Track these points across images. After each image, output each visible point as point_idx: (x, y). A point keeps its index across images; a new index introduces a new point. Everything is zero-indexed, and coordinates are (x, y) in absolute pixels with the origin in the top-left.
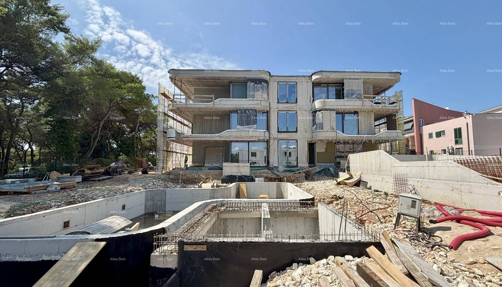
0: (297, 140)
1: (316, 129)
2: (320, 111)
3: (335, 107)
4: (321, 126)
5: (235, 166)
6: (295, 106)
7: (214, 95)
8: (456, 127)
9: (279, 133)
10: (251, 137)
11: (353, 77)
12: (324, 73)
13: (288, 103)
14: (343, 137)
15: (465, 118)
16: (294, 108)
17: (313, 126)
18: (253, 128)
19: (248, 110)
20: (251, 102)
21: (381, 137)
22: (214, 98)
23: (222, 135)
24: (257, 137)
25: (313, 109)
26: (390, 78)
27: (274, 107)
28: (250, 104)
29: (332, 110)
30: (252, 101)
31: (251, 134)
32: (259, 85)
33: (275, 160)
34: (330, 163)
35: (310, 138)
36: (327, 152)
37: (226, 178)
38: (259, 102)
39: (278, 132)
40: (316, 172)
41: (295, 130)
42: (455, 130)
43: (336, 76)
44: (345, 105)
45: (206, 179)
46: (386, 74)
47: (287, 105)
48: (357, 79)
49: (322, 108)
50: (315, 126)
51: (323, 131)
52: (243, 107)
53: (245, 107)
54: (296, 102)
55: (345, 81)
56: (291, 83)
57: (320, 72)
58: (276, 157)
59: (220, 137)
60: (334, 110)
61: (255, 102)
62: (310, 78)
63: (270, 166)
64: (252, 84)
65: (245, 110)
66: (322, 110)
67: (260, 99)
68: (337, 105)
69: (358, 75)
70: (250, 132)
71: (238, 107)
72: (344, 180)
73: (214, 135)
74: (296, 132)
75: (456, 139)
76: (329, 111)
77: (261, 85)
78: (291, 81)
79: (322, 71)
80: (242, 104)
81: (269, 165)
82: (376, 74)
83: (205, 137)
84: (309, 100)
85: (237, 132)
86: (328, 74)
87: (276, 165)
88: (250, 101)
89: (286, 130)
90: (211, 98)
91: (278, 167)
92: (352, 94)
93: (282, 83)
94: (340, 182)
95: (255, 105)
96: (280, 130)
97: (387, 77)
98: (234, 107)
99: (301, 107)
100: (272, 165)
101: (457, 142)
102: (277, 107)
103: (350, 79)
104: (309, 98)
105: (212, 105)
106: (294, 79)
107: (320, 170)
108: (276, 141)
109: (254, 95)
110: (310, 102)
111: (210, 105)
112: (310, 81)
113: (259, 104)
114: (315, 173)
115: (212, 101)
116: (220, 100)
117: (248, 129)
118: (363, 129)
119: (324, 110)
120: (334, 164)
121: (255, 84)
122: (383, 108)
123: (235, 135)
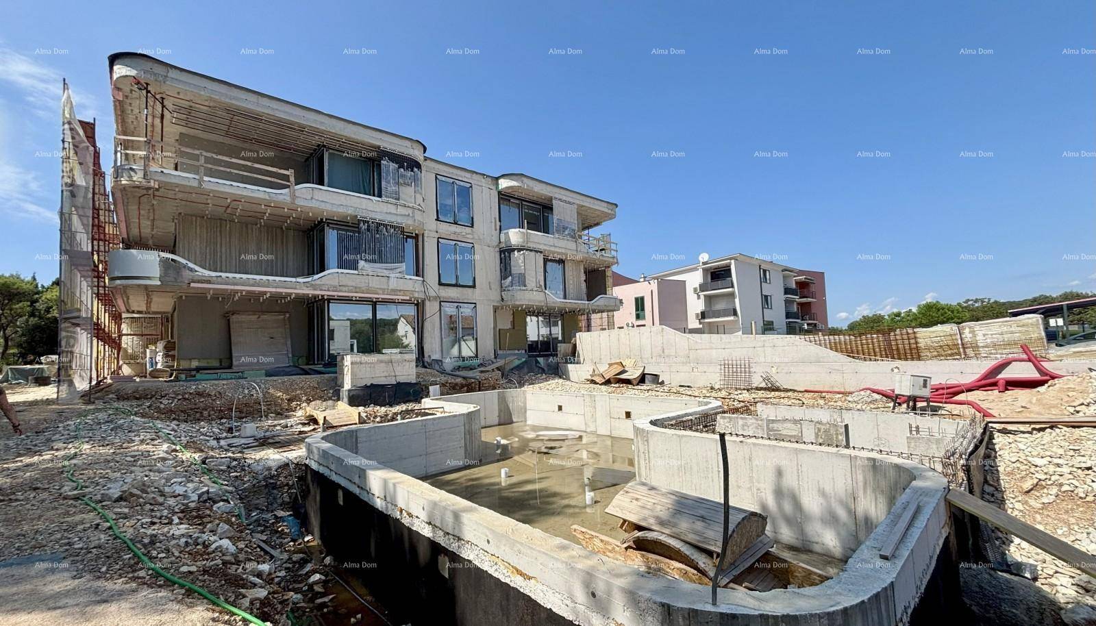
0: (475, 303)
1: (512, 284)
2: (519, 250)
3: (542, 247)
4: (522, 279)
5: (382, 362)
6: (469, 234)
7: (293, 171)
8: (637, 296)
9: (442, 287)
10: (394, 291)
11: (564, 198)
12: (525, 180)
13: (456, 224)
14: (553, 302)
15: (649, 283)
16: (468, 236)
17: (505, 278)
18: (399, 270)
19: (386, 226)
20: (392, 209)
21: (598, 306)
22: (292, 179)
23: (318, 282)
24: (408, 293)
25: (503, 245)
26: (606, 210)
27: (430, 228)
28: (390, 213)
29: (537, 252)
30: (395, 207)
31: (394, 284)
32: (409, 174)
33: (434, 345)
34: (519, 350)
35: (498, 302)
36: (514, 328)
37: (361, 393)
38: (410, 211)
39: (440, 284)
40: (512, 367)
41: (471, 284)
42: (637, 299)
43: (542, 190)
44: (556, 245)
45: (290, 400)
46: (603, 204)
47: (454, 228)
48: (569, 203)
49: (523, 245)
50: (510, 278)
51: (524, 288)
52: (373, 215)
53: (379, 217)
54: (472, 226)
55: (554, 202)
56: (462, 184)
57: (519, 177)
58: (438, 340)
59: (314, 287)
60: (541, 252)
61: (401, 210)
62: (495, 182)
63: (426, 359)
64: (393, 166)
65: (379, 225)
66: (523, 250)
67: (411, 205)
68: (545, 245)
69: (571, 196)
70: (392, 280)
71: (361, 214)
72: (616, 375)
73: (293, 280)
74: (474, 286)
75: (638, 312)
76: (533, 253)
77: (412, 173)
78: (460, 179)
79: (522, 175)
80: (371, 209)
81: (423, 356)
82: (592, 200)
83: (268, 284)
84: (493, 224)
85: (358, 276)
86: (531, 183)
87: (436, 356)
88: (390, 205)
89: (454, 282)
90: (286, 178)
91: (441, 361)
92: (565, 228)
93: (444, 179)
94: (609, 379)
95: (399, 217)
96: (443, 281)
97: (603, 209)
98: (349, 212)
99: (482, 238)
100: (430, 356)
101: (638, 317)
102: (435, 229)
103: (560, 200)
104: (493, 221)
105: (288, 199)
106: (466, 177)
107: (520, 362)
108: (437, 305)
109: (397, 193)
110: (496, 230)
111: (282, 195)
112: (494, 188)
113: (409, 215)
114: (512, 369)
115: (288, 187)
116: (313, 188)
117: (386, 273)
118: (571, 291)
119: (527, 250)
120: (524, 352)
121: (399, 167)
122: (601, 258)
123: (354, 284)
